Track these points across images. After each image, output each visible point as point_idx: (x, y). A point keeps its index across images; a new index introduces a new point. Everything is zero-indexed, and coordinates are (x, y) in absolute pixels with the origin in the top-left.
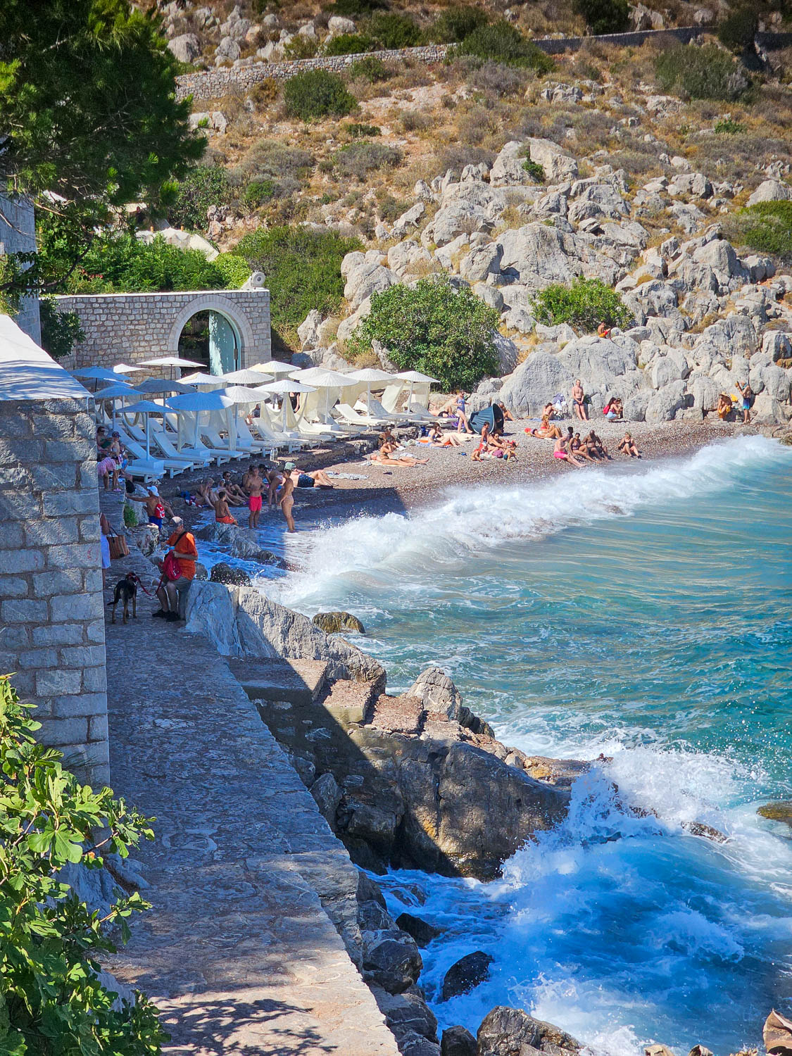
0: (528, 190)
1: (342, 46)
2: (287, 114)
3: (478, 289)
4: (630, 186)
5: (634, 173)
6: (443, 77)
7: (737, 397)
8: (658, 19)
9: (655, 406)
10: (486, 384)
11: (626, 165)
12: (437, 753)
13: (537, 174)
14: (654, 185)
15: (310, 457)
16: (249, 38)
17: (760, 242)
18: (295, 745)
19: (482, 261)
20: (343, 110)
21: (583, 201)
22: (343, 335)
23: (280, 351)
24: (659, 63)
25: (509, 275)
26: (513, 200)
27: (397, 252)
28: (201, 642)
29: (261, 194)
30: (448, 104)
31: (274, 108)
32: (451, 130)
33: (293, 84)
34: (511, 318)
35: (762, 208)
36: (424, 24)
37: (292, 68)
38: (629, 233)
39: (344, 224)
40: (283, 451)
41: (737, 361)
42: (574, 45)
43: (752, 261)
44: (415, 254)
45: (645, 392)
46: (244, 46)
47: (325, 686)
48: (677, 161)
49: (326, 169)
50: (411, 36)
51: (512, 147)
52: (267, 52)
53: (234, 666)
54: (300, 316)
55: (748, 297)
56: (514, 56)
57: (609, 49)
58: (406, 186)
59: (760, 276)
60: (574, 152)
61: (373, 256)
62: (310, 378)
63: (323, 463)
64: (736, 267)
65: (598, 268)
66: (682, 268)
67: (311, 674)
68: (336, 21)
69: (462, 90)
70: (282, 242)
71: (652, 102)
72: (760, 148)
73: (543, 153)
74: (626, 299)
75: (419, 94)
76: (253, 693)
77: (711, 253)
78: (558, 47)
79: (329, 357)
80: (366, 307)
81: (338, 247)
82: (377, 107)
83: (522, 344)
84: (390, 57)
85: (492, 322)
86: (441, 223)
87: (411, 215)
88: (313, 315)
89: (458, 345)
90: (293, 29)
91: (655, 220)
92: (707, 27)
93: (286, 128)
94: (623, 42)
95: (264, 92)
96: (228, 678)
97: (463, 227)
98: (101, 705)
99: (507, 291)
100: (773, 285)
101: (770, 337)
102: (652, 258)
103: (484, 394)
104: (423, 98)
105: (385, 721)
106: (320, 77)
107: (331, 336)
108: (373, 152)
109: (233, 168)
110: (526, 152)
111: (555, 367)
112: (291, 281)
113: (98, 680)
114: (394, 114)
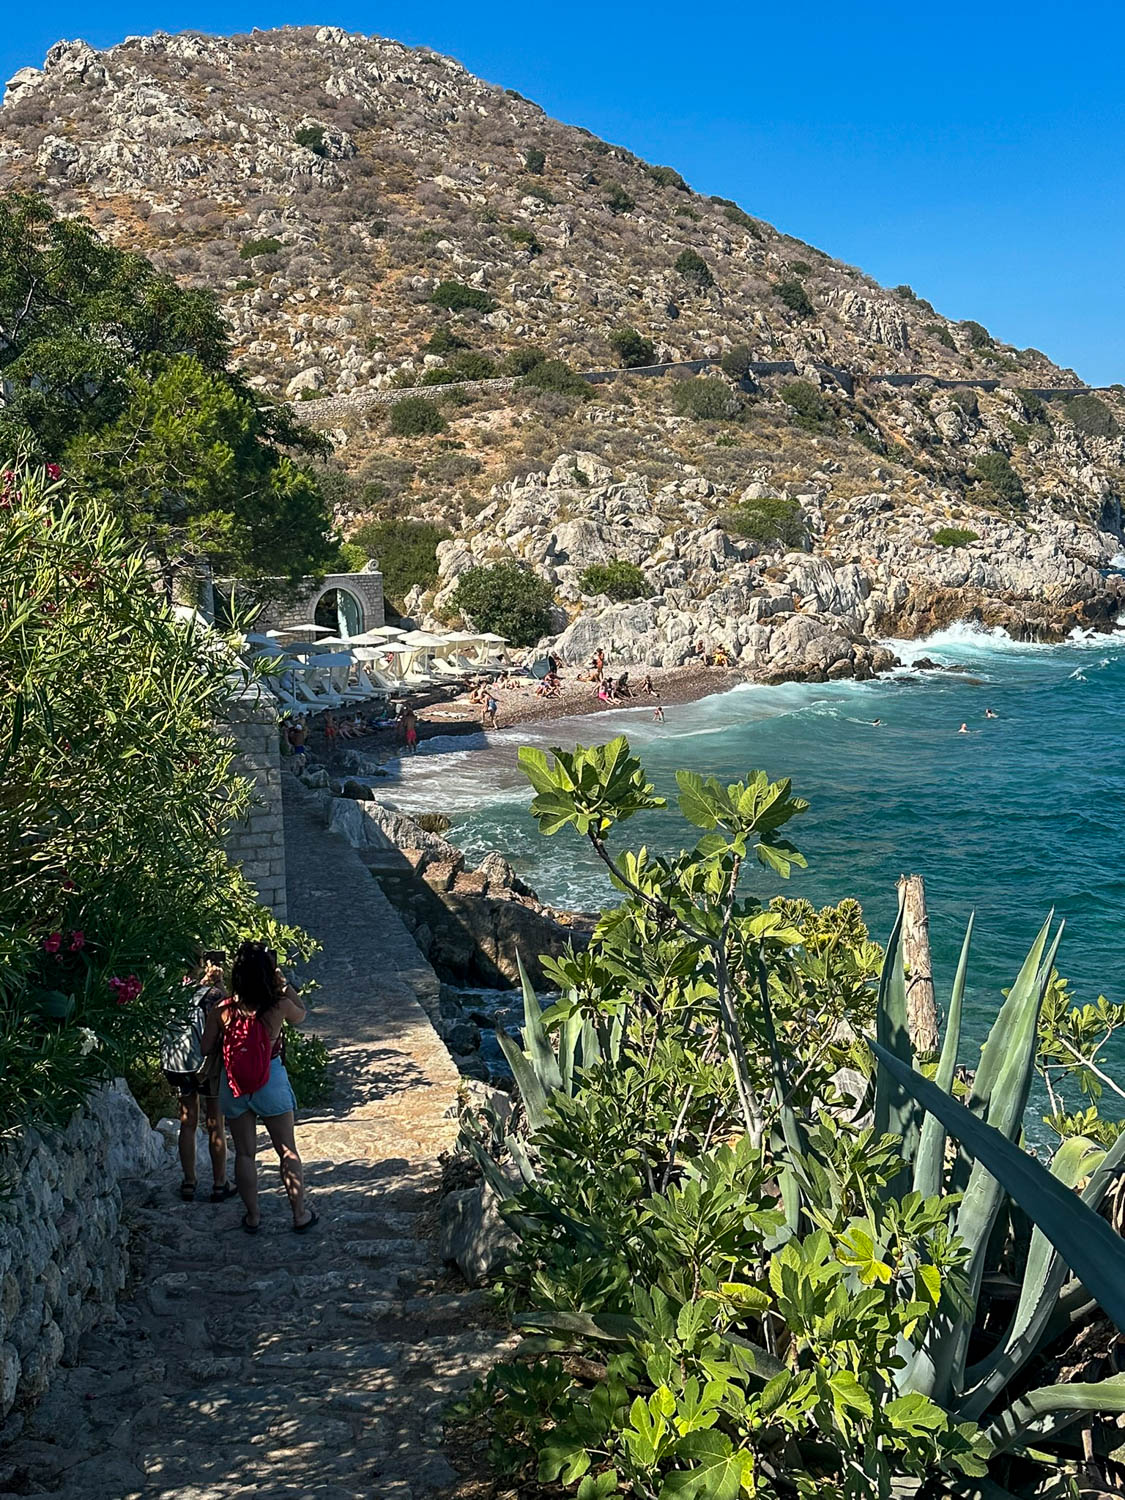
0: (574, 493)
1: (434, 379)
2: (393, 431)
3: (538, 569)
4: (652, 488)
5: (655, 478)
6: (512, 403)
7: (729, 647)
8: (676, 354)
9: (669, 654)
10: (544, 641)
11: (649, 472)
12: (495, 908)
13: (582, 479)
14: (671, 487)
15: (414, 699)
16: (363, 371)
17: (747, 531)
18: (403, 906)
19: (541, 548)
20: (436, 430)
21: (616, 501)
22: (438, 604)
23: (392, 617)
24: (675, 390)
25: (561, 558)
26: (564, 500)
27: (479, 542)
28: (340, 839)
29: (375, 494)
30: (515, 424)
31: (383, 427)
32: (518, 444)
33: (397, 408)
34: (563, 590)
35: (749, 504)
36: (498, 360)
37: (398, 395)
38: (650, 525)
39: (438, 518)
40: (395, 695)
41: (729, 621)
42: (611, 376)
43: (742, 545)
44: (491, 542)
45: (662, 645)
46: (359, 376)
47: (423, 866)
48: (688, 468)
49: (424, 475)
50: (486, 370)
51: (564, 459)
52: (376, 382)
53: (362, 854)
54: (406, 590)
55: (739, 572)
56: (565, 387)
57: (637, 380)
58: (485, 489)
59: (746, 556)
60: (609, 462)
61: (460, 544)
62: (415, 639)
63: (425, 703)
64: (729, 550)
65: (627, 553)
66: (690, 552)
67: (413, 857)
68: (429, 358)
69: (526, 413)
70: (391, 532)
71: (670, 422)
72: (750, 457)
73: (587, 464)
74: (648, 575)
75: (494, 416)
76: (375, 873)
77: (710, 539)
78: (599, 378)
79: (427, 622)
80: (455, 583)
81: (432, 536)
82: (463, 426)
83: (572, 610)
84: (471, 386)
85: (549, 594)
86: (511, 518)
87: (488, 511)
88: (416, 588)
89: (524, 612)
90: (397, 364)
91: (670, 514)
92: (714, 359)
93: (392, 442)
94: (649, 374)
95: (375, 414)
96: (357, 862)
97: (527, 521)
98: (282, 882)
99: (560, 570)
100: (757, 563)
101: (755, 601)
102: (667, 543)
103: (543, 648)
104: (497, 419)
105: (463, 886)
106: (418, 403)
107: (429, 604)
108: (460, 461)
109: (353, 474)
110: (573, 463)
111: (595, 627)
112: (398, 563)
113: (279, 868)
114: (475, 432)
